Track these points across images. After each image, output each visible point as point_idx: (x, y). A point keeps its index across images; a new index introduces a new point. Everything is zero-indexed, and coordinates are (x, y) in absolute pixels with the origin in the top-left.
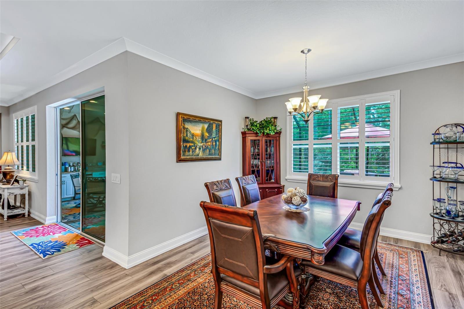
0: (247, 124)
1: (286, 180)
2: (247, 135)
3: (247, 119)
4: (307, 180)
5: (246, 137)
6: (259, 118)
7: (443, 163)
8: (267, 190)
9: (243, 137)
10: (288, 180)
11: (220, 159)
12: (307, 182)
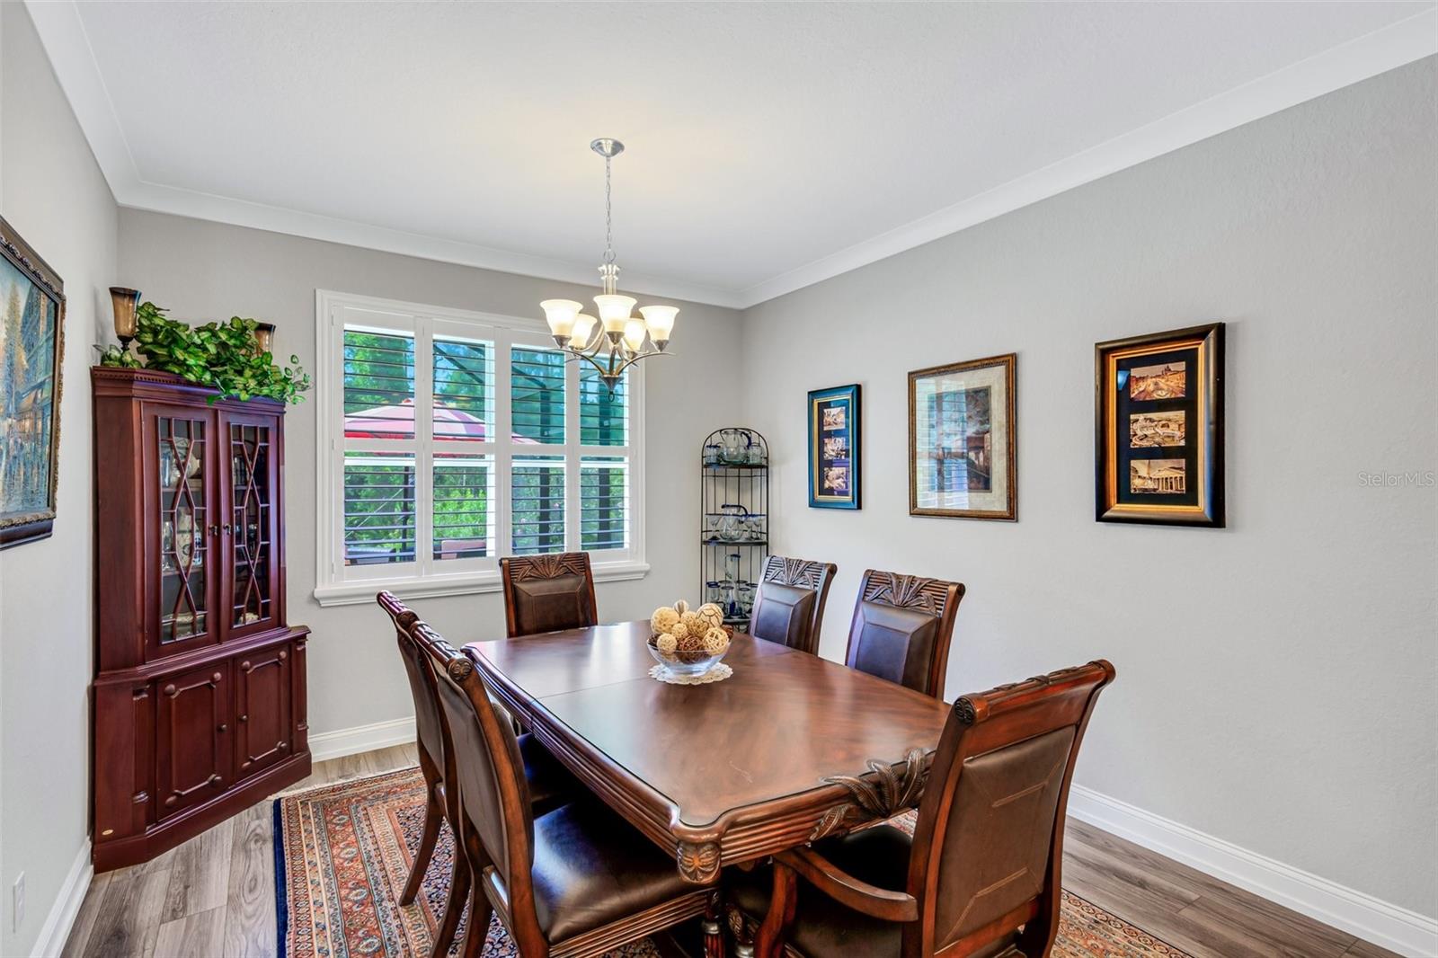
0: (124, 330)
1: (316, 599)
2: (138, 390)
3: (123, 300)
4: (501, 580)
5: (130, 398)
7: (723, 507)
9: (97, 398)
10: (325, 604)
11: (48, 531)
12: (501, 588)
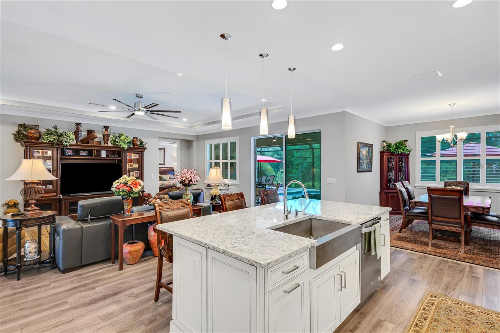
0: (384, 146)
1: (415, 187)
2: (385, 154)
3: (384, 142)
5: (384, 155)
6: (393, 141)
8: (389, 194)
9: (380, 156)
10: (417, 187)
11: (371, 171)
